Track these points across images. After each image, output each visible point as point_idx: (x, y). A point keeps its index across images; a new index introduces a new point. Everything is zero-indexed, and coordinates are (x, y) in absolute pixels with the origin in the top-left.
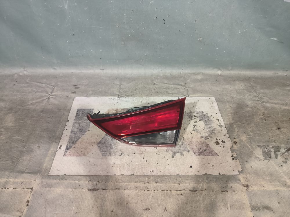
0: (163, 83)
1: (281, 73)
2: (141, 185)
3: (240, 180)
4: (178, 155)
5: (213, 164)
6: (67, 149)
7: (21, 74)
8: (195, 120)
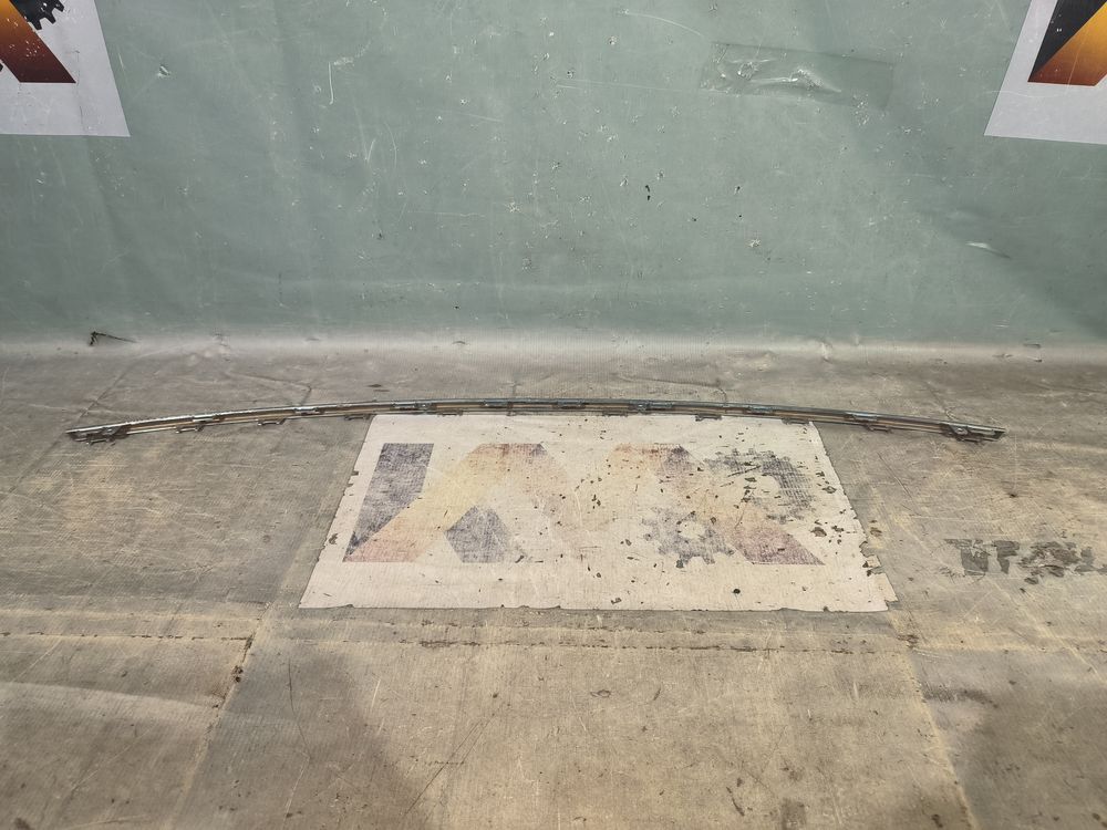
1: (1019, 354)
2: (584, 634)
3: (890, 626)
4: (696, 562)
5: (805, 585)
6: (355, 542)
7: (208, 355)
8: (748, 475)
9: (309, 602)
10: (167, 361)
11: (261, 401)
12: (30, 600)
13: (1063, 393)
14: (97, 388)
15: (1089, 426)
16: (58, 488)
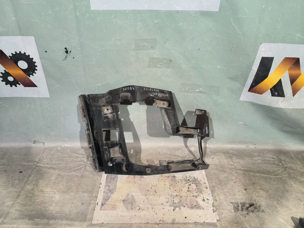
0: (167, 154)
1: (251, 147)
3: (217, 226)
4: (177, 209)
5: (200, 215)
6: (102, 205)
7: (63, 146)
8: (189, 183)
9: (94, 222)
10: (53, 148)
11: (77, 161)
12: (32, 223)
13: (259, 158)
14: (37, 157)
15: (265, 168)
16: (33, 189)
